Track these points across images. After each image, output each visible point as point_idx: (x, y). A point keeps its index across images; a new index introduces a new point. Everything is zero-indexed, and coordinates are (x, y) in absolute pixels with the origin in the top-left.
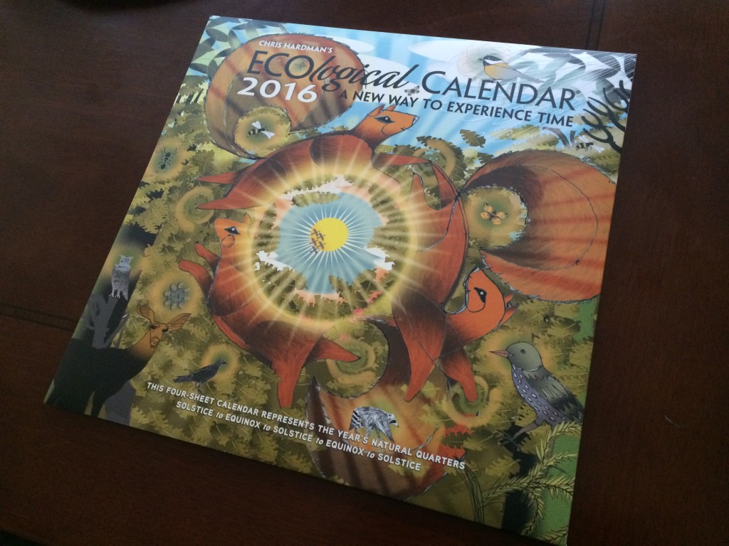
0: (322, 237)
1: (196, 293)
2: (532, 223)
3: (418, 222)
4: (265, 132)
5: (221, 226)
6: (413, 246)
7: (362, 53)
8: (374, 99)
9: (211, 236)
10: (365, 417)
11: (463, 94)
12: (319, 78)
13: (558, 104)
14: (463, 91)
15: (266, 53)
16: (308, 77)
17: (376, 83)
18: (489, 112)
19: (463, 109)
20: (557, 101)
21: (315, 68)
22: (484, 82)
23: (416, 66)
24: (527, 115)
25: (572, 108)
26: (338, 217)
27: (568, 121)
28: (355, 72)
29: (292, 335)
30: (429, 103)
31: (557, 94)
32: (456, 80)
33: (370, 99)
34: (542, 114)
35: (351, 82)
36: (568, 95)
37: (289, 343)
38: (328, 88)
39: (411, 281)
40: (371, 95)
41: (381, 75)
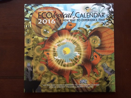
0: (65, 52)
1: (45, 67)
2: (101, 41)
3: (82, 45)
4: (47, 32)
5: (45, 53)
6: (82, 50)
7: (61, 10)
8: (67, 21)
9: (44, 56)
10: (82, 81)
11: (84, 17)
12: (54, 17)
13: (102, 17)
14: (84, 16)
15: (41, 13)
16: (52, 17)
17: (66, 17)
18: (89, 20)
19: (85, 20)
20: (101, 16)
21: (53, 15)
22: (87, 13)
23: (73, 12)
24: (96, 20)
25: (104, 17)
26: (67, 47)
27: (104, 20)
28: (61, 15)
29: (66, 71)
30: (78, 20)
31: (101, 14)
32: (82, 14)
33: (66, 21)
34: (99, 19)
35: (61, 17)
36: (103, 14)
37: (66, 72)
38: (57, 19)
39: (84, 57)
40: (66, 20)
41: (67, 15)
